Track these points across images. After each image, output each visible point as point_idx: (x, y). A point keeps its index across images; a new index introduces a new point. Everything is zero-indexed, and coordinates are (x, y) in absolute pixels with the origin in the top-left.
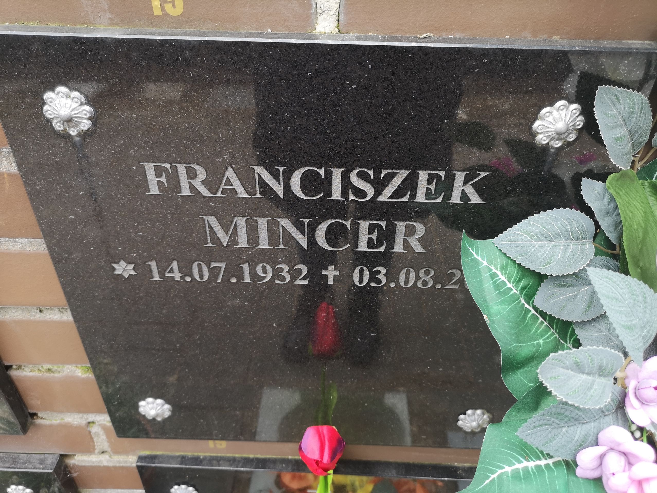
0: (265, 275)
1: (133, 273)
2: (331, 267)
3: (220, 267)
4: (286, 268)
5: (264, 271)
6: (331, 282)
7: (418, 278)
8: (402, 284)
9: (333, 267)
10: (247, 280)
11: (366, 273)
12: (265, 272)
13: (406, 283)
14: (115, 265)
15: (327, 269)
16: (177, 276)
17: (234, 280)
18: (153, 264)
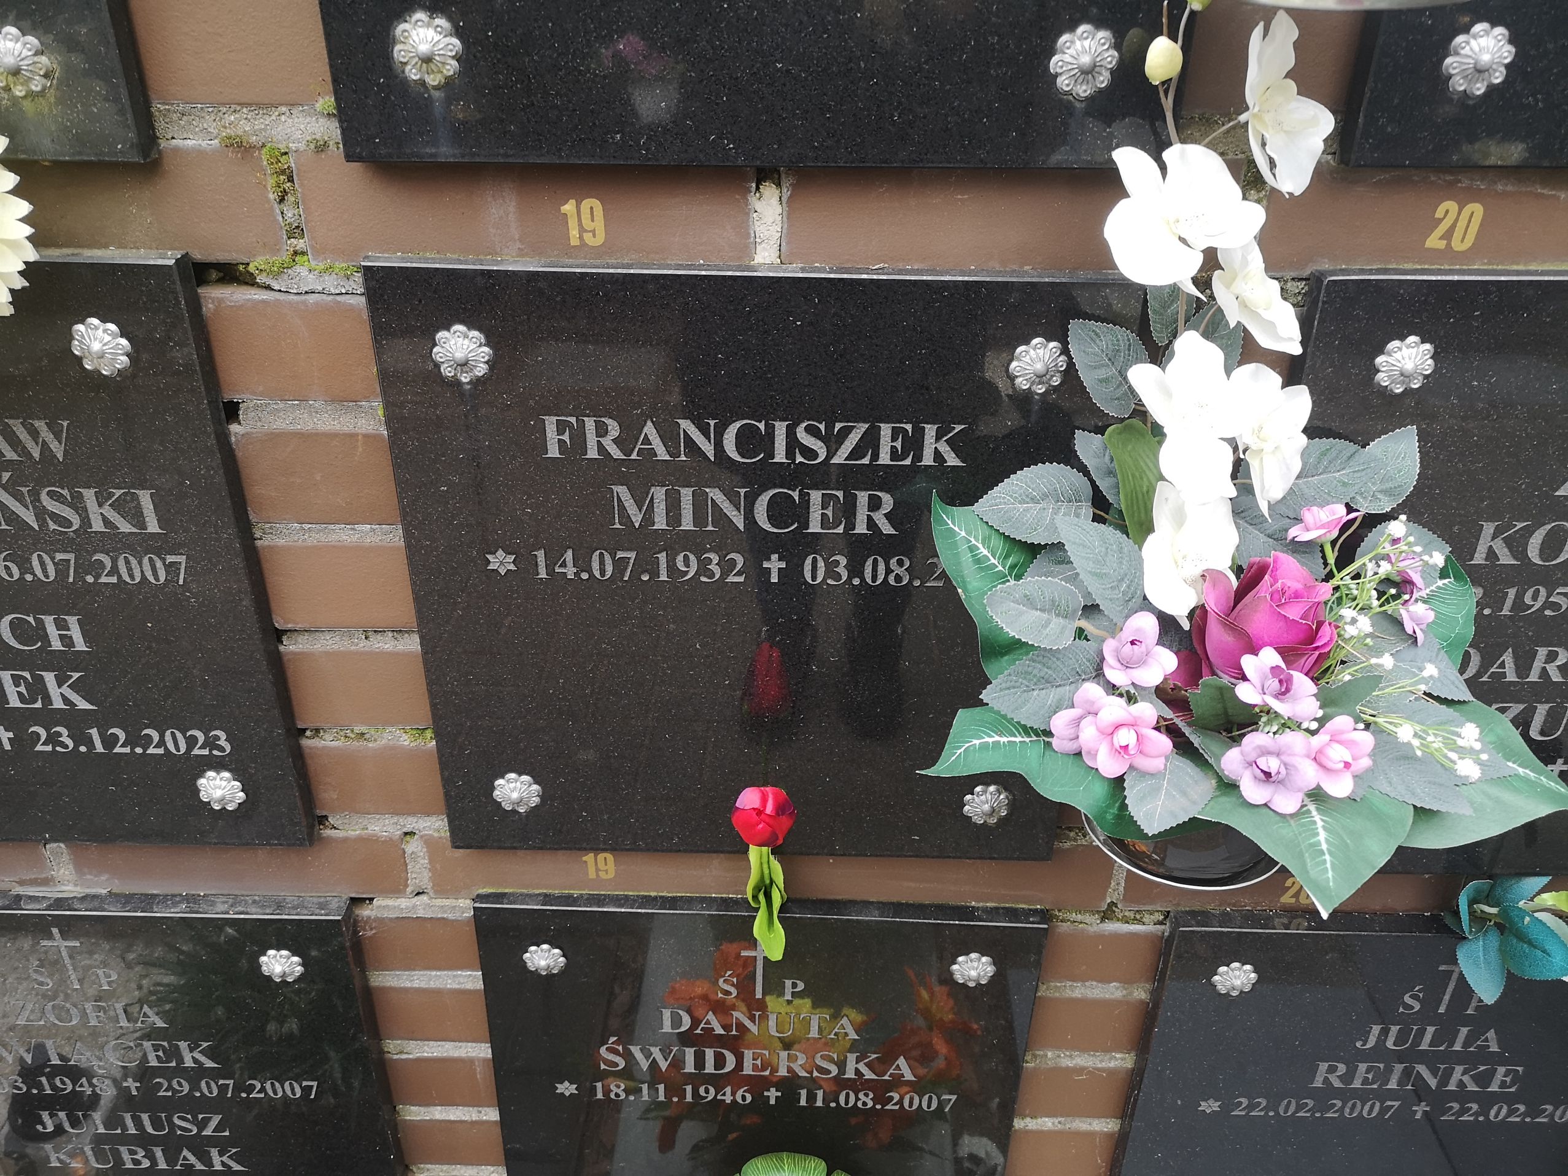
0: (686, 569)
1: (512, 567)
2: (775, 557)
3: (629, 558)
4: (715, 558)
5: (687, 563)
6: (774, 579)
7: (889, 571)
8: (869, 581)
9: (777, 555)
10: (664, 577)
11: (821, 564)
12: (687, 566)
13: (874, 578)
14: (489, 557)
15: (769, 559)
16: (570, 572)
17: (645, 578)
18: (540, 555)
